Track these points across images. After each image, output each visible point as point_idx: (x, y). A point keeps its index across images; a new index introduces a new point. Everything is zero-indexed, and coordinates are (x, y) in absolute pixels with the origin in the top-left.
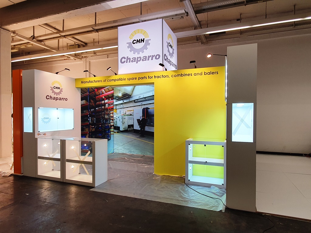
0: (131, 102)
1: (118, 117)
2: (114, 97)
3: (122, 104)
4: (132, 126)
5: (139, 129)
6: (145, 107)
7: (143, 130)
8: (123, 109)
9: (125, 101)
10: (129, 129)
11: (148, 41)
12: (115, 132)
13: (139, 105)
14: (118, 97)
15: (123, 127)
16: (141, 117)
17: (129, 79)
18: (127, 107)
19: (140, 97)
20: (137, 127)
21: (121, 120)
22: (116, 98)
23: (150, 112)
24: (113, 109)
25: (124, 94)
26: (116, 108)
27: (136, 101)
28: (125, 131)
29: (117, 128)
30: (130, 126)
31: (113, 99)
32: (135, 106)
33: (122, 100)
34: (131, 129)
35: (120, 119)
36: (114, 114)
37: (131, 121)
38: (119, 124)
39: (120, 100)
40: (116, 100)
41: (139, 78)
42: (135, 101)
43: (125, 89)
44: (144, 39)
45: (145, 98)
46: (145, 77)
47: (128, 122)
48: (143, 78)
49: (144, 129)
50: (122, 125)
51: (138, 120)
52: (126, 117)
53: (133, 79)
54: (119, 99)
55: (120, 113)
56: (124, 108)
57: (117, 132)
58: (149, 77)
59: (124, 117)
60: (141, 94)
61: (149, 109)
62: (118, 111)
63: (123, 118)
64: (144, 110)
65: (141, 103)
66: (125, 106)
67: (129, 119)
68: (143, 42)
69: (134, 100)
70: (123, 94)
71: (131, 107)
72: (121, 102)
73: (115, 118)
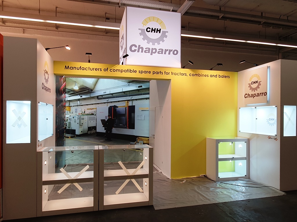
0: (93, 98)
1: (73, 118)
2: (67, 91)
3: (79, 100)
4: (95, 128)
5: (105, 131)
6: (113, 104)
7: (109, 132)
8: (80, 106)
9: (84, 97)
10: (89, 132)
11: (164, 32)
12: (68, 137)
13: (104, 103)
14: (74, 91)
15: (81, 129)
16: (106, 117)
17: (141, 72)
18: (87, 105)
19: (106, 92)
20: (101, 129)
21: (78, 121)
22: (69, 92)
23: (119, 112)
24: (65, 106)
25: (82, 87)
26: (69, 104)
27: (99, 97)
28: (83, 135)
29: (72, 132)
30: (90, 129)
31: (65, 93)
32: (98, 104)
33: (79, 94)
34: (93, 131)
35: (76, 119)
36: (66, 113)
37: (92, 121)
38: (74, 126)
39: (77, 95)
40: (70, 94)
41: (154, 73)
42: (98, 98)
43: (84, 82)
44: (160, 29)
45: (112, 94)
46: (161, 72)
47: (87, 123)
48: (158, 73)
49: (111, 131)
50: (79, 128)
51: (103, 121)
52: (86, 117)
53: (146, 72)
54: (74, 93)
55: (76, 112)
56: (82, 105)
57: (72, 137)
58: (166, 72)
59: (82, 117)
60: (107, 89)
61: (118, 107)
62: (73, 109)
63: (80, 119)
64: (110, 108)
65: (107, 100)
66: (83, 103)
67: (90, 119)
68: (160, 32)
69: (98, 97)
70: (80, 88)
71: (92, 104)
72: (78, 97)
73: (67, 119)
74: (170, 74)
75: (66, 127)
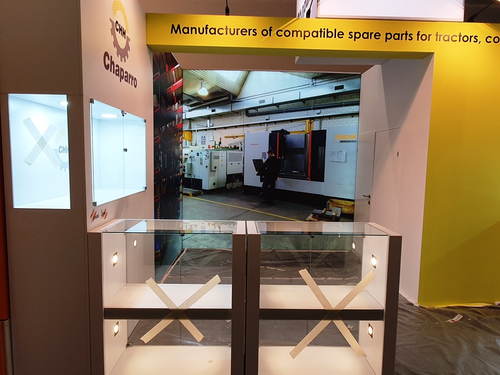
0: (238, 113)
1: (198, 154)
2: (185, 98)
3: (209, 117)
4: (240, 177)
6: (278, 128)
7: (269, 186)
8: (211, 131)
9: (219, 111)
10: (229, 186)
12: (188, 195)
13: (260, 124)
14: (198, 98)
15: (213, 179)
16: (264, 154)
17: (354, 36)
18: (225, 128)
19: (264, 101)
20: (252, 179)
21: (206, 162)
22: (189, 101)
23: (291, 143)
24: (182, 131)
25: (214, 90)
26: (190, 127)
27: (251, 111)
28: (218, 191)
29: (196, 184)
30: (230, 178)
31: (182, 103)
32: (248, 125)
33: (210, 106)
34: (237, 184)
35: (204, 157)
36: (184, 146)
37: (234, 163)
38: (200, 172)
39: (204, 107)
40: (191, 106)
41: (389, 36)
42: (248, 112)
43: (219, 79)
45: (277, 105)
46: (406, 34)
47: (226, 166)
48: (399, 37)
49: (274, 184)
50: (210, 176)
51: (257, 163)
52: (223, 154)
53: (368, 35)
54: (199, 102)
55: (203, 143)
56: (215, 129)
57: (194, 195)
58: (421, 34)
59: (215, 153)
60: (267, 94)
61: (289, 133)
62: (197, 137)
63: (211, 157)
64: (273, 136)
65: (267, 117)
66: (218, 123)
67: (231, 158)
69: (247, 110)
70: (212, 91)
71: (236, 127)
72: (207, 112)
73: (186, 157)
74: (433, 38)
75: (183, 174)
